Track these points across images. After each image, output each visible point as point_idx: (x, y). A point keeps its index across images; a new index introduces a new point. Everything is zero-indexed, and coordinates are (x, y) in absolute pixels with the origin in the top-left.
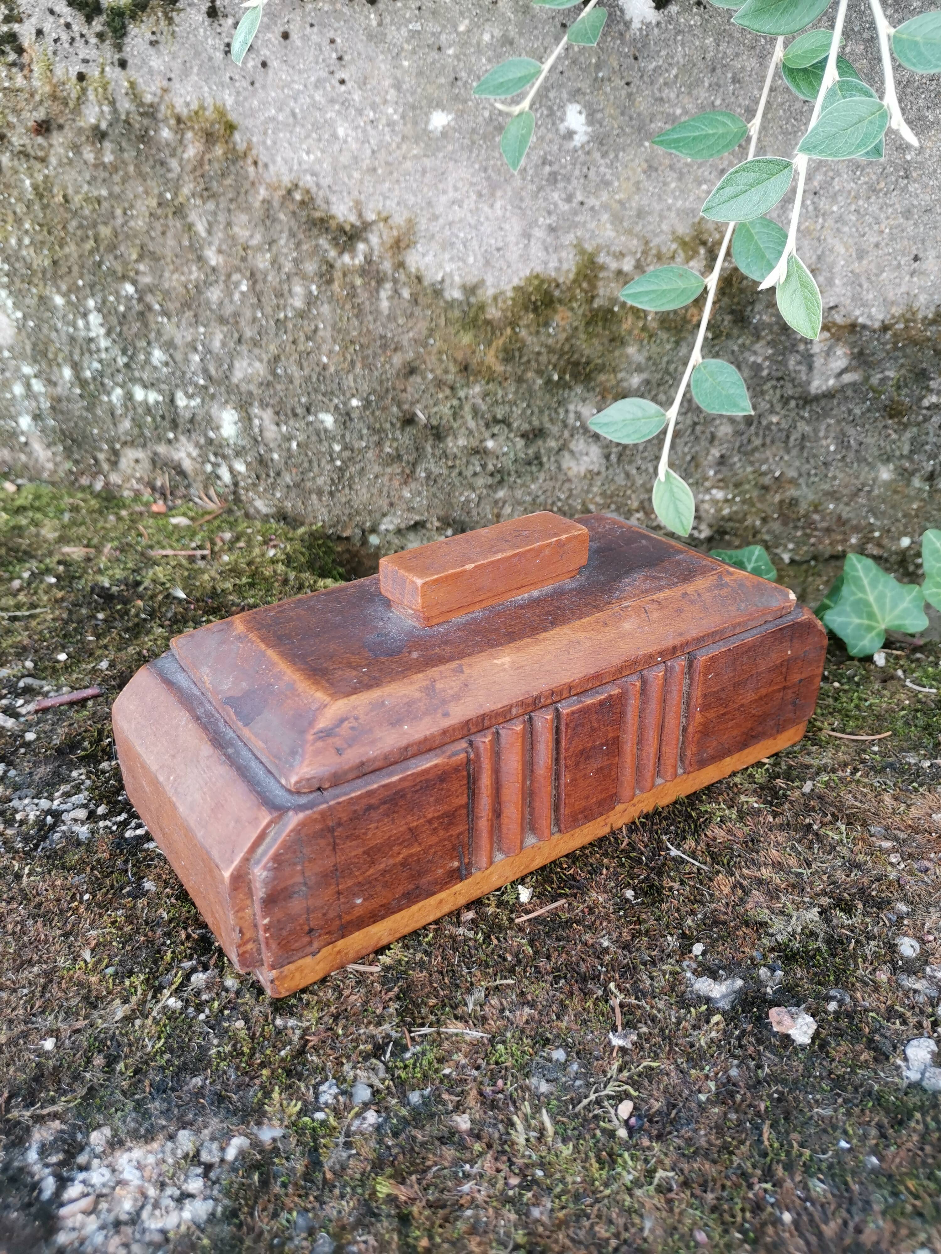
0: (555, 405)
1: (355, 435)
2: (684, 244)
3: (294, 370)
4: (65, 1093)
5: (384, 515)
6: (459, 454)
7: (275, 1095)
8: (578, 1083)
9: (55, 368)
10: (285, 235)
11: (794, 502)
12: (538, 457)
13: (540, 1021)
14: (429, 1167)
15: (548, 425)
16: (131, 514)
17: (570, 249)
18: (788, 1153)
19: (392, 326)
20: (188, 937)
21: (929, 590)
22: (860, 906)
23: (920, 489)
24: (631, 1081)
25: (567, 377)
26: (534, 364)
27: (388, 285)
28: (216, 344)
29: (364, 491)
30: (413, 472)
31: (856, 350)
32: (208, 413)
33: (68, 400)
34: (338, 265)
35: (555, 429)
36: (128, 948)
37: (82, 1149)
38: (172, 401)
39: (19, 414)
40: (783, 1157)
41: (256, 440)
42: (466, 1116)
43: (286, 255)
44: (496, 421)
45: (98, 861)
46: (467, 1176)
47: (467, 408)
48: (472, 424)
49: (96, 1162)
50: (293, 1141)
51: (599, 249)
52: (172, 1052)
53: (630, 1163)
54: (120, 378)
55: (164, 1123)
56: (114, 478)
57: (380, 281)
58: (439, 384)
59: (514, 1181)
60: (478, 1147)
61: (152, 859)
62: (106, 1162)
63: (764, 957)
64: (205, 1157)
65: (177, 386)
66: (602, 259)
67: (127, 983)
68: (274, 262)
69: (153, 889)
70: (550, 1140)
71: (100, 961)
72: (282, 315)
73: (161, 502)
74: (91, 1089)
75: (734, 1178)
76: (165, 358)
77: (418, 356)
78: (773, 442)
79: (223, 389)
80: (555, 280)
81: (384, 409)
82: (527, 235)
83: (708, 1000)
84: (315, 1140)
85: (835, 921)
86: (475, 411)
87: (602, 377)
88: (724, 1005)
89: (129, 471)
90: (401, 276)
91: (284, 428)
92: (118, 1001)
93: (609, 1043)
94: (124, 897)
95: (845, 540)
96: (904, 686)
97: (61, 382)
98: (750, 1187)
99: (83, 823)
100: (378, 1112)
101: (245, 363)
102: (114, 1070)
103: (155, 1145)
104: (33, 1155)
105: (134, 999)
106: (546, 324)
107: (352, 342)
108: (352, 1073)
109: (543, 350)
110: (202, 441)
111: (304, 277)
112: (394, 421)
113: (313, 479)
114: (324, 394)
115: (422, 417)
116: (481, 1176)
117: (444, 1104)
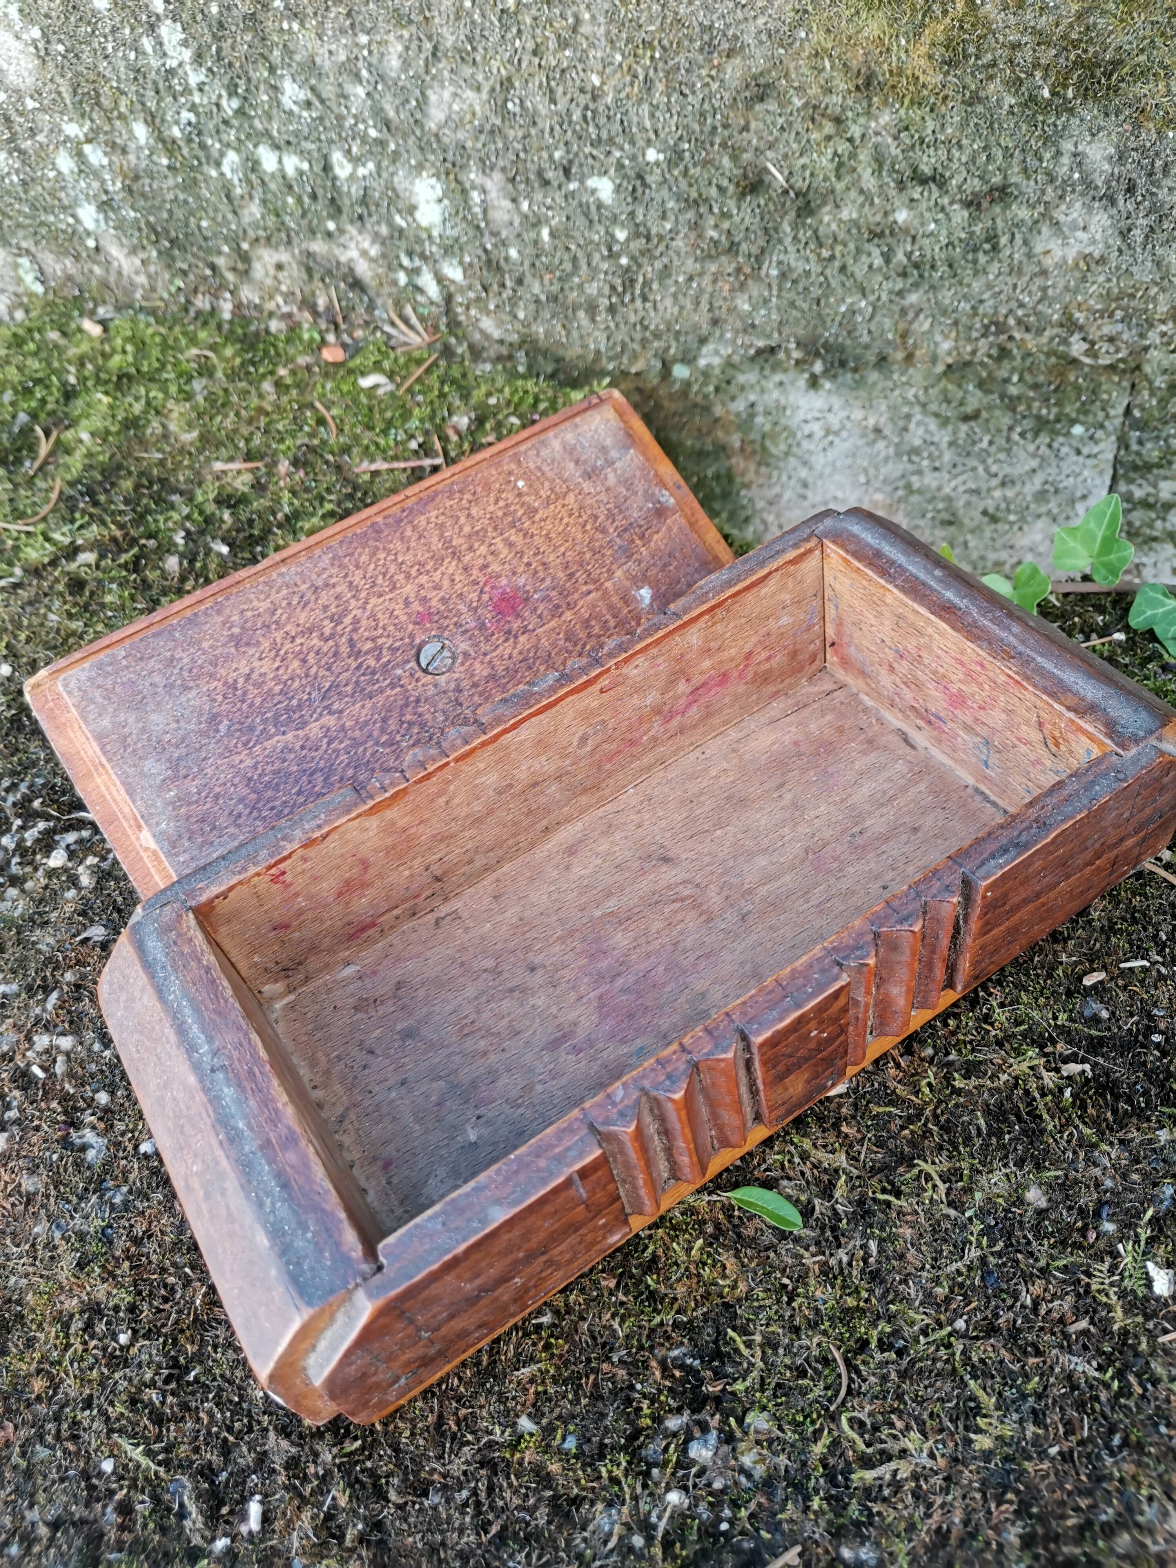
0: (1035, 144)
1: (653, 214)
3: (539, 103)
5: (703, 341)
6: (842, 235)
9: (118, 123)
12: (992, 238)
15: (1015, 179)
16: (293, 373)
25: (1070, 91)
26: (1004, 68)
28: (394, 63)
29: (668, 302)
30: (756, 269)
32: (390, 186)
33: (150, 175)
35: (1030, 188)
38: (327, 168)
39: (76, 203)
41: (478, 227)
44: (918, 177)
47: (864, 156)
48: (869, 181)
54: (232, 135)
56: (248, 294)
58: (814, 114)
65: (331, 142)
73: (331, 339)
76: (303, 95)
79: (411, 140)
81: (707, 163)
86: (879, 160)
87: (1140, 89)
89: (269, 282)
91: (525, 206)
97: (132, 146)
107: (647, 44)
109: (1027, 39)
110: (384, 230)
112: (725, 183)
113: (581, 286)
114: (596, 143)
115: (777, 176)
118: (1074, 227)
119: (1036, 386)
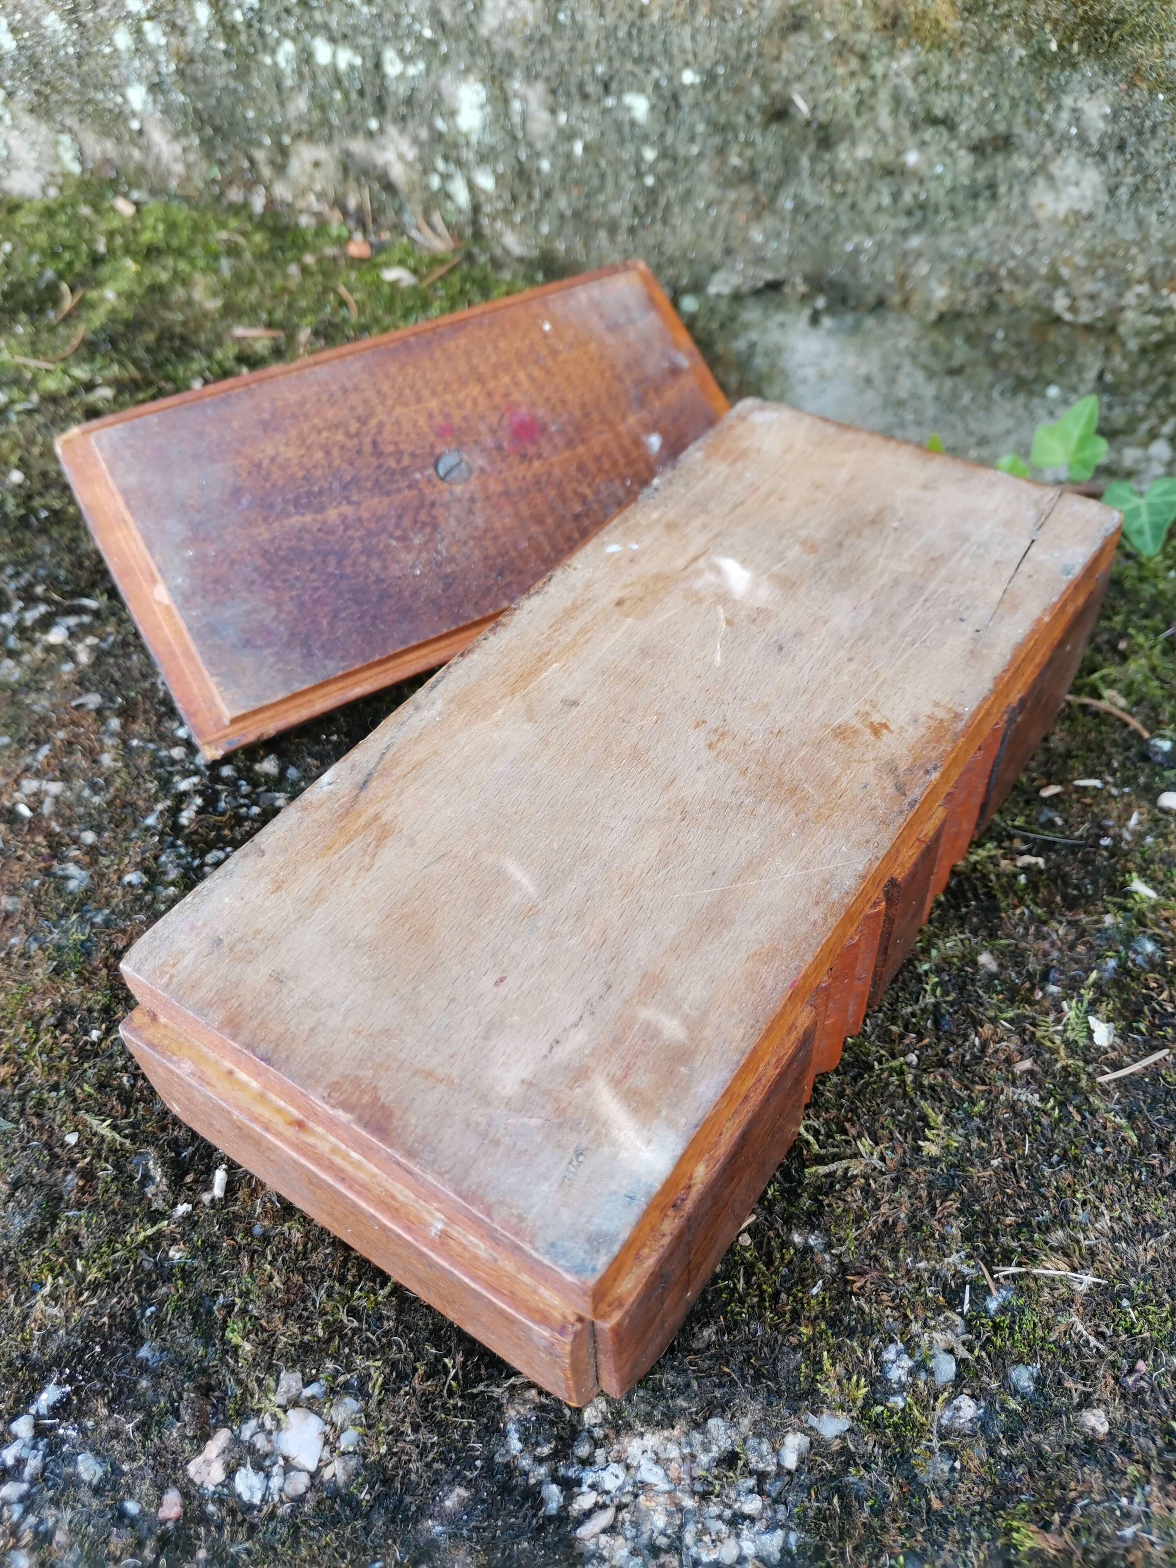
0: (1039, 96)
1: (684, 134)
3: (588, 16)
5: (714, 269)
6: (856, 174)
7: (827, 1366)
12: (992, 186)
14: (1073, 1501)
15: (1019, 129)
16: (320, 261)
25: (1075, 47)
29: (687, 227)
30: (773, 200)
32: (436, 88)
33: (205, 59)
35: (1030, 139)
37: (576, 1433)
38: (378, 66)
39: (126, 82)
41: (514, 138)
42: (1101, 1414)
46: (1127, 1515)
47: (884, 95)
48: (885, 120)
49: (600, 1453)
50: (868, 1439)
54: (291, 24)
55: (685, 1405)
56: (281, 191)
58: (842, 48)
60: (1133, 1470)
62: (613, 1454)
64: (754, 1461)
65: (386, 39)
73: (358, 236)
79: (463, 45)
81: (738, 90)
84: (901, 1444)
86: (897, 99)
87: (1138, 49)
89: (304, 180)
91: (563, 118)
97: (192, 28)
100: (972, 1396)
101: (502, 2)
103: (676, 1432)
104: (515, 1444)
108: (924, 1336)
110: (424, 134)
112: (753, 111)
113: (604, 205)
114: (637, 61)
115: (802, 106)
116: (1147, 1515)
117: (1068, 1393)
118: (1067, 182)
119: (1019, 345)
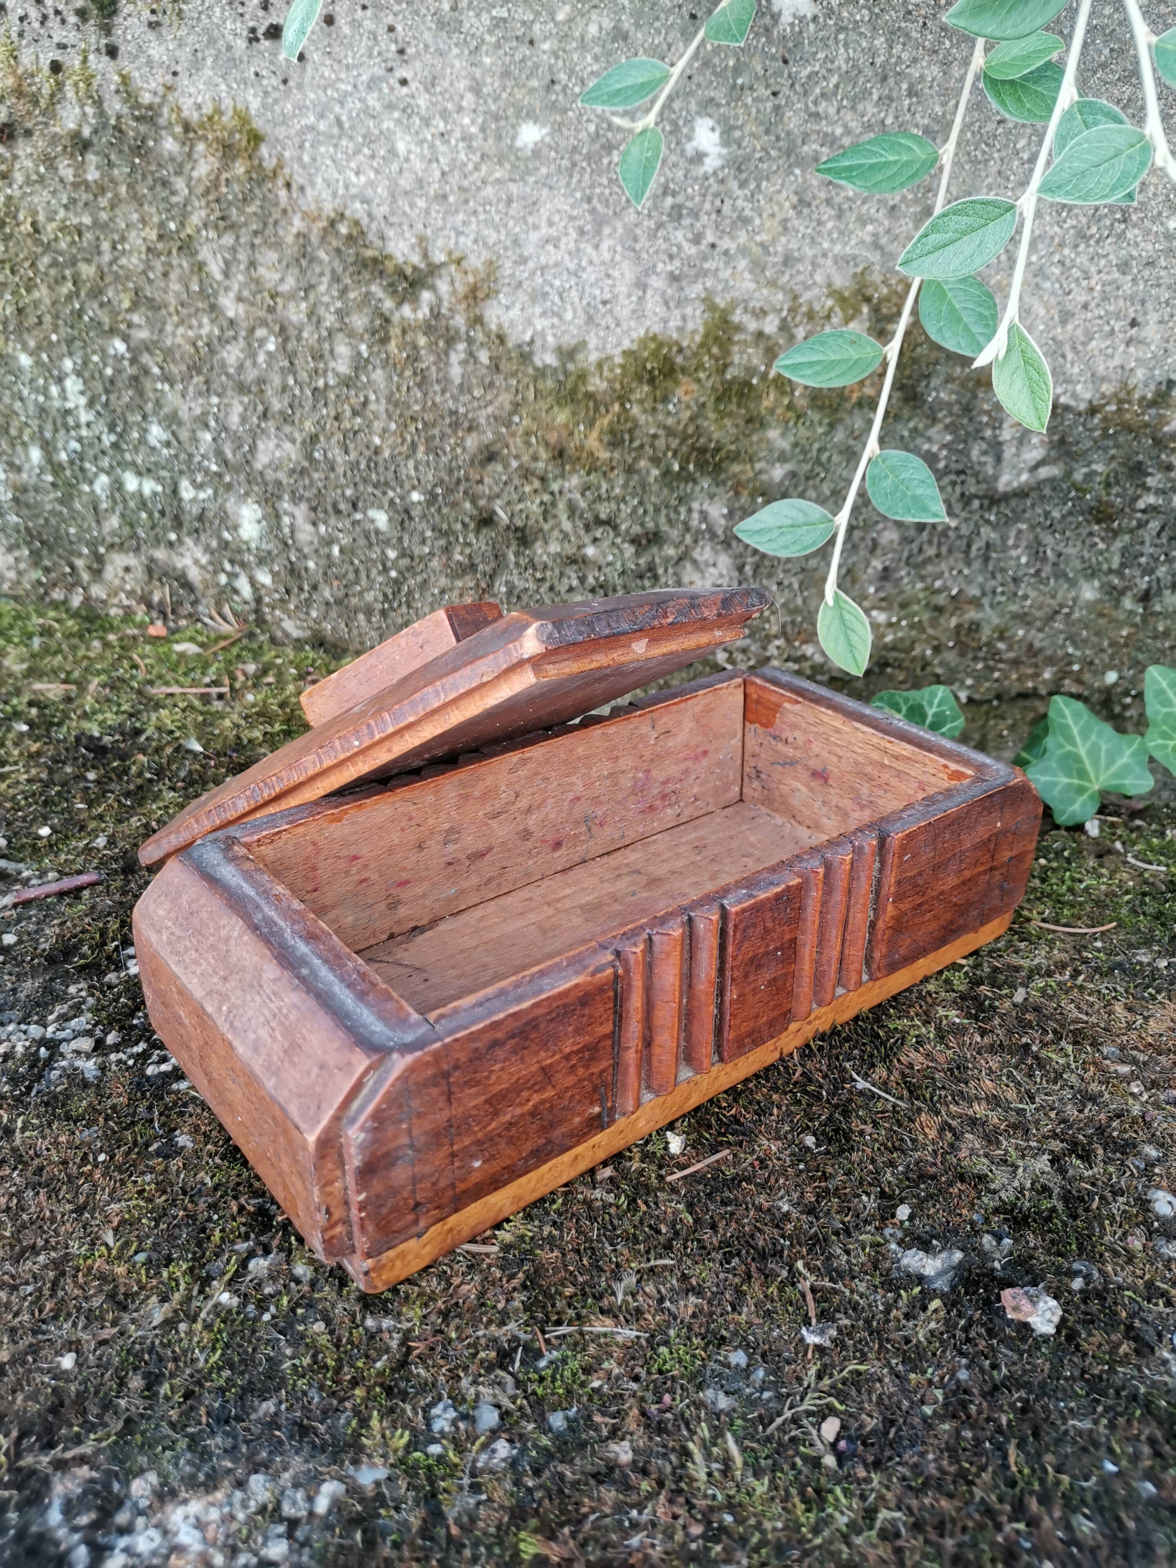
0: (674, 503)
1: (416, 539)
2: (842, 300)
3: (336, 453)
4: (92, 1428)
6: (550, 564)
7: (375, 1423)
8: (766, 1395)
9: (19, 449)
10: (326, 280)
11: (974, 627)
12: (651, 568)
13: (711, 1314)
14: (586, 1516)
15: (665, 528)
16: (121, 639)
17: (697, 303)
18: (1042, 1481)
19: (465, 398)
20: (241, 1209)
21: (1153, 742)
22: (1100, 1151)
23: (1131, 612)
24: (834, 1391)
25: (691, 467)
26: (649, 451)
27: (461, 346)
28: (234, 420)
30: (490, 586)
31: (1056, 438)
32: (222, 508)
33: (37, 490)
34: (396, 318)
35: (674, 534)
36: (163, 1226)
37: (120, 1504)
38: (175, 492)
40: (1036, 1486)
41: (286, 544)
42: (626, 1444)
43: (328, 305)
44: (599, 522)
45: (114, 1108)
46: (635, 1526)
47: (562, 505)
48: (567, 526)
49: (140, 1521)
50: (403, 1483)
51: (733, 305)
52: (232, 1368)
53: (843, 1500)
54: (105, 462)
55: (229, 1465)
56: (97, 591)
57: (450, 341)
58: (526, 474)
59: (696, 1530)
60: (645, 1486)
61: (185, 1105)
62: (154, 1521)
63: (987, 1221)
64: (287, 1510)
65: (181, 472)
66: (738, 317)
67: (165, 1274)
68: (311, 314)
69: (190, 1145)
70: (738, 1473)
71: (126, 1245)
72: (321, 383)
73: (159, 623)
74: (128, 1421)
75: (977, 1516)
76: (165, 436)
77: (499, 437)
78: (950, 551)
79: (242, 477)
80: (677, 343)
81: (455, 505)
82: (642, 286)
83: (921, 1279)
84: (432, 1483)
85: (1071, 1172)
86: (572, 509)
87: (736, 468)
88: (942, 1285)
89: (117, 582)
90: (479, 335)
91: (322, 529)
92: (154, 1299)
93: (802, 1340)
94: (151, 1156)
95: (1037, 675)
96: (1125, 863)
97: (27, 466)
98: (999, 1527)
99: (88, 1057)
100: (510, 1441)
101: (271, 445)
102: (156, 1394)
103: (219, 1495)
104: (55, 1516)
105: (177, 1297)
106: (665, 400)
107: (413, 419)
108: (472, 1390)
109: (661, 432)
110: (214, 544)
111: (351, 334)
112: (467, 520)
113: (361, 594)
114: (376, 485)
115: (503, 516)
116: (654, 1524)
117: (597, 1429)
118: (707, 565)
